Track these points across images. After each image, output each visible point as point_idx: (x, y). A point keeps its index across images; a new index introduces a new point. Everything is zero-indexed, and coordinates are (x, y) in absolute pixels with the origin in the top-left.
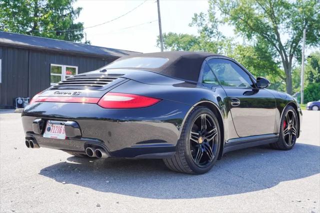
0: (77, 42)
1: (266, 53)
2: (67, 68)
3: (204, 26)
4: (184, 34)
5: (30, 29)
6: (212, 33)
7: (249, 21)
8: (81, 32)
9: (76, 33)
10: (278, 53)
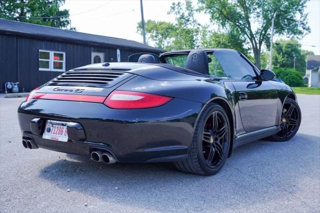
0: (63, 28)
1: (239, 40)
2: (55, 54)
3: (181, 14)
4: (162, 21)
5: (17, 15)
6: (188, 20)
7: (223, 10)
8: (67, 19)
9: (62, 20)
10: (249, 40)
